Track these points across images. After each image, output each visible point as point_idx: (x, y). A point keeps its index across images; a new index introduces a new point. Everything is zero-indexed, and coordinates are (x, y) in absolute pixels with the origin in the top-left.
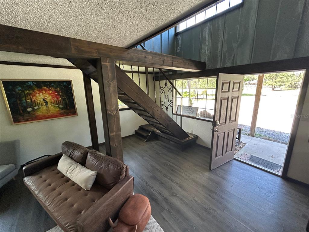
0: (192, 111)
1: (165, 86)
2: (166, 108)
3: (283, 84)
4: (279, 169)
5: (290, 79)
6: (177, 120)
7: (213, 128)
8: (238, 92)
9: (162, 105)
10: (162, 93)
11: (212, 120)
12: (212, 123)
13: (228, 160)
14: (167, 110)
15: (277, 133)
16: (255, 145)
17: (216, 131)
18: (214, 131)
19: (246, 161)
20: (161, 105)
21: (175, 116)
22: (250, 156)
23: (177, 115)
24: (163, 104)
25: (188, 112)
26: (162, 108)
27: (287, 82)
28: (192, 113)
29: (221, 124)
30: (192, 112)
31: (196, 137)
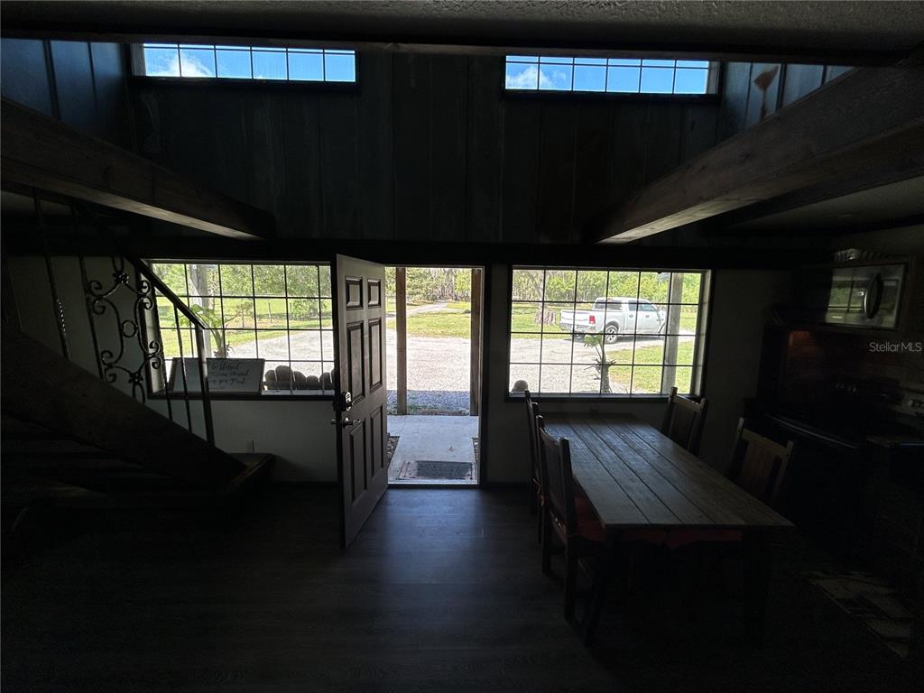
0: (242, 374)
1: (118, 282)
2: (131, 375)
3: (416, 291)
4: (470, 473)
5: (425, 283)
6: (189, 417)
7: (339, 417)
8: (378, 309)
9: (110, 366)
10: (99, 310)
11: (332, 392)
12: (331, 402)
13: (378, 498)
14: (135, 384)
15: (439, 396)
16: (416, 435)
17: (347, 424)
18: (340, 426)
19: (413, 480)
20: (103, 367)
21: (178, 405)
22: (416, 465)
23: (187, 396)
24: (113, 360)
25: (224, 378)
26: (110, 379)
27: (421, 287)
28: (242, 383)
29: (356, 397)
30: (241, 379)
31: (270, 461)
